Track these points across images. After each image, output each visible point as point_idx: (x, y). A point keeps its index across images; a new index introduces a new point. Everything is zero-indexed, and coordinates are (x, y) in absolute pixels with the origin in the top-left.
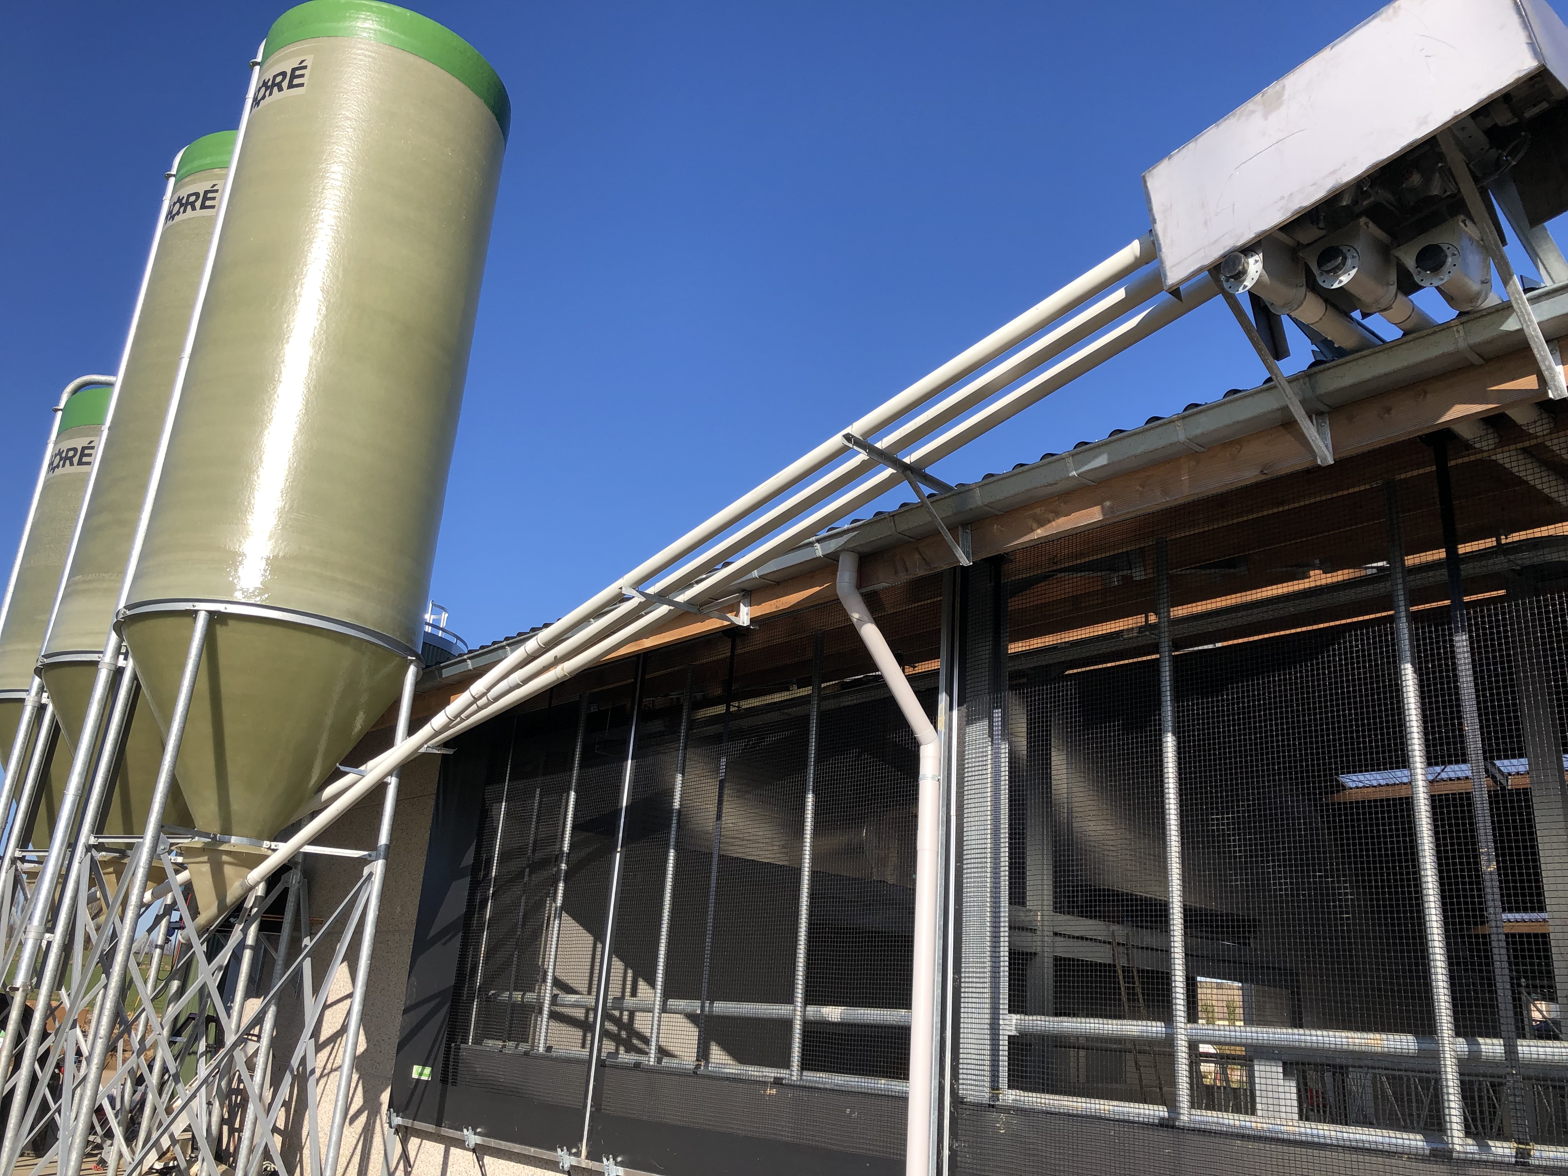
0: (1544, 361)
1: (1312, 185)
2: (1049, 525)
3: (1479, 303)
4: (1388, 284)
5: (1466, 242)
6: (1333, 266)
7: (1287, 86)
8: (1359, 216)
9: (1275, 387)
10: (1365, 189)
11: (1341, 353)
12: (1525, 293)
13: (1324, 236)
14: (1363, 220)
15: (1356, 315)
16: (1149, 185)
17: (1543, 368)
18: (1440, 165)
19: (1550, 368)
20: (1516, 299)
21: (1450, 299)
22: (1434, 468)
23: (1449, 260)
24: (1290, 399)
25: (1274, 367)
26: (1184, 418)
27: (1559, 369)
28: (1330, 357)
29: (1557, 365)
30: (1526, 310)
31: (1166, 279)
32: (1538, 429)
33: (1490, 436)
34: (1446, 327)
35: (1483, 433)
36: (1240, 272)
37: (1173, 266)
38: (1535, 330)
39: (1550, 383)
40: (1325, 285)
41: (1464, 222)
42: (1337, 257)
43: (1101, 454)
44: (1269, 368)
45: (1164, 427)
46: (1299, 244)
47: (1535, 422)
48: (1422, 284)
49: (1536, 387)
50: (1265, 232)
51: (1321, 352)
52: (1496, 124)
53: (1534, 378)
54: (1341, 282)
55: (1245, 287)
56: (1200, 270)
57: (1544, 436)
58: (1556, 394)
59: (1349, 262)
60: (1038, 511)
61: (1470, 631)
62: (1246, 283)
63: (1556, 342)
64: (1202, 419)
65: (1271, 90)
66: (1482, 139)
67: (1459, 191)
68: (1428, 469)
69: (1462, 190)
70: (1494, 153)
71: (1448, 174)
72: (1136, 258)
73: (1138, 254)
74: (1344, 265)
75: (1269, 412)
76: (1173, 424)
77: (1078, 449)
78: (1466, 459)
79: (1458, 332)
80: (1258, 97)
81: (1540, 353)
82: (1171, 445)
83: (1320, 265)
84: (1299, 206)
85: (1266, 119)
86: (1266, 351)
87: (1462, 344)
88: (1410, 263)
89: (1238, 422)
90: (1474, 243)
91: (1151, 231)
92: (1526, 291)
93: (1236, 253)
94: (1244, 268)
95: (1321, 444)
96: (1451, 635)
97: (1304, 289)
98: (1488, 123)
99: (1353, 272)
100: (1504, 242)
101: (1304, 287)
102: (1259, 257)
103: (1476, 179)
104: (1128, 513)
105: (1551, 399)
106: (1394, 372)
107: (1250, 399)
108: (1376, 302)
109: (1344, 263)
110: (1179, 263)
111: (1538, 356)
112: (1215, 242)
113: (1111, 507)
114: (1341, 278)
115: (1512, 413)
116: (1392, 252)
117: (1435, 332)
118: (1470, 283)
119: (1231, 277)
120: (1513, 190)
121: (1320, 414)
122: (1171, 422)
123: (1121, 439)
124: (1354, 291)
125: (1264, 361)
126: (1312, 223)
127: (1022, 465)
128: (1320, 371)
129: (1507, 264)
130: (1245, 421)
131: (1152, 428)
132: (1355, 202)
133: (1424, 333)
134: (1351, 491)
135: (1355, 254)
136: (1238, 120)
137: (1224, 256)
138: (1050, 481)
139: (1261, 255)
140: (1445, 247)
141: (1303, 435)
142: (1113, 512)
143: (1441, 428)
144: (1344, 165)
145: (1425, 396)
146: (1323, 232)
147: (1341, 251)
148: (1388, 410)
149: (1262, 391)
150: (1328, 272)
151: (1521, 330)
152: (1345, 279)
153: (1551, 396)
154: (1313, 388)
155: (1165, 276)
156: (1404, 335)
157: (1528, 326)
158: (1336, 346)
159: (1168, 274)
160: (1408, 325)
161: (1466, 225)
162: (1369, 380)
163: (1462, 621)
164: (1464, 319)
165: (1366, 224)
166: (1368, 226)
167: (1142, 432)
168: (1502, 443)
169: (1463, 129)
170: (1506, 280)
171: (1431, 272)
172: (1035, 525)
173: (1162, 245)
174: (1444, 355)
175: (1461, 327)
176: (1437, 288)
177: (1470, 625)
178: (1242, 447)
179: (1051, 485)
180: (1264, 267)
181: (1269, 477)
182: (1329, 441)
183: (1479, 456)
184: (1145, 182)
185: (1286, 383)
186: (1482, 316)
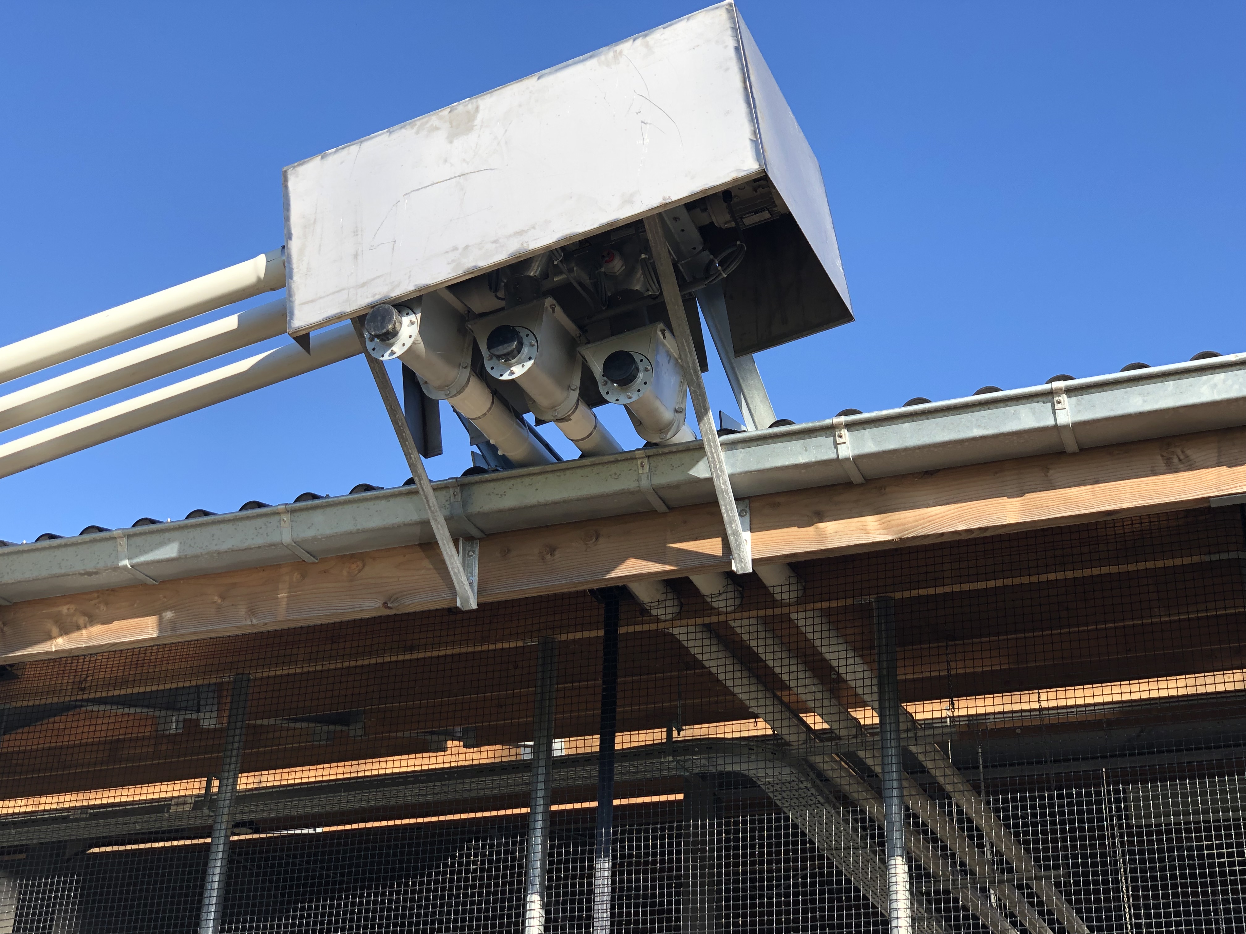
0: (730, 523)
1: (493, 242)
2: (77, 634)
3: (669, 436)
4: (569, 388)
5: (662, 359)
6: (506, 351)
7: (482, 107)
8: (546, 294)
9: (416, 492)
10: (556, 263)
11: (506, 463)
12: (719, 436)
13: (502, 309)
14: (549, 301)
15: (530, 418)
16: (291, 185)
17: (729, 532)
18: (643, 256)
19: (736, 533)
20: (709, 440)
21: (638, 424)
22: (601, 633)
23: (641, 375)
24: (432, 512)
25: (419, 466)
26: (293, 511)
27: (746, 536)
28: (493, 465)
29: (744, 530)
30: (718, 456)
31: (291, 318)
32: (723, 604)
33: (669, 603)
34: (630, 457)
35: (663, 597)
36: (388, 333)
37: (304, 304)
38: (725, 483)
39: (735, 552)
40: (494, 374)
41: (663, 332)
42: (512, 340)
43: (170, 541)
44: (413, 467)
45: (264, 520)
46: (469, 311)
47: (720, 594)
48: (607, 397)
49: (720, 553)
50: (427, 287)
51: (483, 455)
52: (712, 223)
53: (718, 541)
54: (512, 373)
55: (393, 353)
56: (339, 317)
57: (727, 613)
58: (739, 566)
59: (525, 350)
60: (64, 609)
61: (614, 858)
62: (394, 348)
63: (747, 501)
64: (318, 517)
65: (463, 107)
66: (695, 235)
67: (661, 293)
68: (593, 634)
69: (665, 293)
70: (706, 256)
71: (652, 271)
72: (259, 279)
73: (262, 275)
74: (519, 352)
75: (405, 525)
76: (277, 518)
77: (139, 529)
78: (638, 628)
79: (643, 466)
80: (445, 112)
81: (727, 512)
82: (271, 545)
83: (491, 345)
84: (473, 264)
85: (451, 142)
86: (411, 442)
87: (645, 483)
88: (597, 369)
89: (364, 531)
90: (672, 361)
91: (283, 247)
92: (722, 432)
93: (387, 306)
94: (394, 327)
95: (464, 579)
96: (591, 860)
97: (467, 372)
98: (704, 219)
99: (529, 364)
100: (704, 367)
101: (469, 369)
102: (416, 318)
103: (682, 283)
104: (195, 633)
105: (733, 571)
106: (565, 502)
107: (383, 502)
108: (553, 407)
109: (519, 350)
110: (312, 301)
111: (725, 516)
112: (363, 285)
113: (172, 622)
114: (513, 369)
115: (695, 578)
116: (578, 349)
117: (617, 461)
118: (662, 409)
119: (377, 336)
120: (722, 306)
121: (469, 539)
122: (278, 513)
123: (202, 525)
124: (527, 387)
125: (407, 455)
126: (490, 288)
127: (52, 537)
128: (476, 483)
129: (703, 395)
130: (373, 530)
131: (248, 518)
132: (545, 275)
133: (606, 459)
134: (499, 646)
135: (534, 342)
136: (417, 133)
137: (373, 306)
138: (90, 567)
139: (419, 315)
140: (637, 358)
141: (443, 562)
142: (174, 629)
143: (610, 584)
144: (534, 228)
145: (597, 539)
146: (503, 304)
147: (517, 333)
148: (552, 550)
149: (401, 494)
150: (499, 357)
151: (710, 480)
152: (518, 371)
153: (734, 568)
154: (465, 503)
155: (292, 314)
156: (582, 456)
157: (718, 477)
158: (500, 453)
159: (297, 312)
160: (588, 445)
161: (664, 337)
162: (532, 507)
163: (607, 842)
164: (651, 451)
165: (553, 307)
166: (554, 311)
167: (234, 520)
168: (682, 614)
169: (676, 219)
170: (701, 415)
171: (619, 386)
172: (55, 631)
173: (295, 271)
174: (623, 493)
175: (646, 461)
176: (625, 406)
177: (615, 850)
178: (364, 566)
179: (90, 574)
180: (419, 331)
181: (392, 612)
182: (475, 579)
183: (653, 627)
184: (286, 180)
185: (431, 491)
186: (671, 452)
